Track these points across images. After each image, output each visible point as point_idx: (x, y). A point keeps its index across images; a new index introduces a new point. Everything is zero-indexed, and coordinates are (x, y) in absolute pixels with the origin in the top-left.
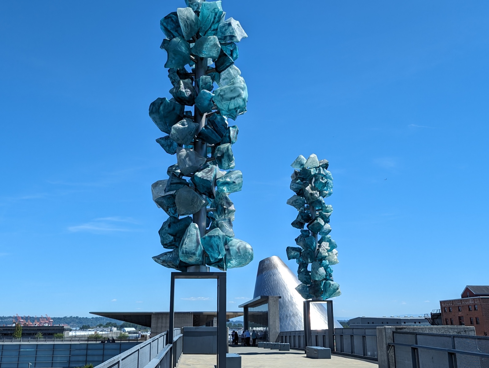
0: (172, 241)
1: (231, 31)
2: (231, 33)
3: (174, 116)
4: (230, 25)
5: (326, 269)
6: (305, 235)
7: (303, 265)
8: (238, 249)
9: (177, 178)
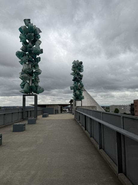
0: (23, 87)
3: (22, 56)
4: (36, 29)
5: (80, 92)
6: (75, 83)
7: (75, 91)
8: (39, 89)
9: (24, 72)
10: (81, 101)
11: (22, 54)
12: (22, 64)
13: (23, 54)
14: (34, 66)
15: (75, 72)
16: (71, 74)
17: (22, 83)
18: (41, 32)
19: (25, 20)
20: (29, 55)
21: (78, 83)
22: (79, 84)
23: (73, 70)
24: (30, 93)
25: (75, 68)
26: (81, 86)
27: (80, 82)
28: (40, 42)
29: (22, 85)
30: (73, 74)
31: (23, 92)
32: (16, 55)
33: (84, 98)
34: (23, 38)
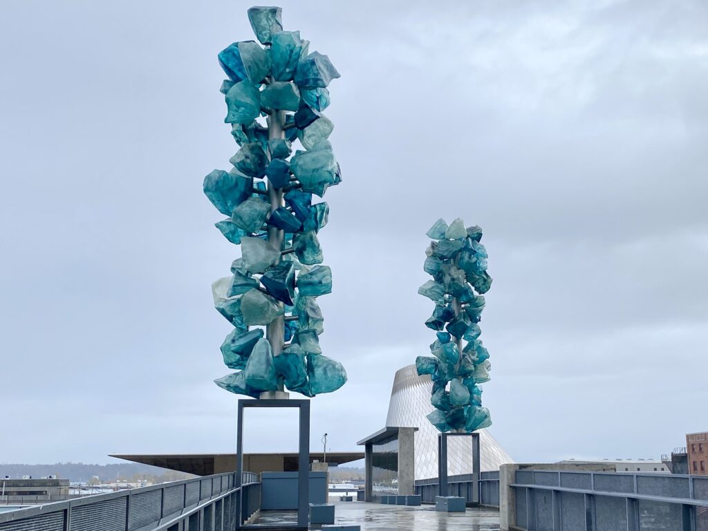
0: (239, 360)
1: (316, 72)
2: (315, 74)
3: (237, 194)
4: (313, 63)
5: (471, 389)
6: (443, 340)
7: (440, 384)
8: (325, 370)
9: (243, 278)
10: (476, 436)
11: (236, 185)
12: (232, 237)
13: (242, 187)
14: (300, 253)
15: (447, 279)
16: (423, 292)
17: (233, 341)
18: (338, 76)
19: (254, 13)
20: (273, 193)
21: (458, 342)
22: (464, 343)
23: (432, 272)
24: (274, 390)
25: (442, 258)
26: (474, 358)
27: (474, 334)
28: (328, 129)
29: (233, 347)
30: (430, 290)
31: (236, 390)
32: (206, 190)
33: (490, 424)
34: (245, 105)
